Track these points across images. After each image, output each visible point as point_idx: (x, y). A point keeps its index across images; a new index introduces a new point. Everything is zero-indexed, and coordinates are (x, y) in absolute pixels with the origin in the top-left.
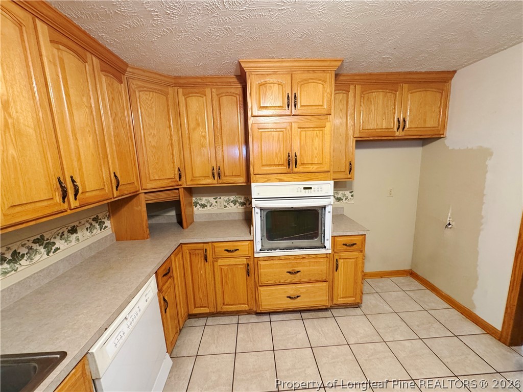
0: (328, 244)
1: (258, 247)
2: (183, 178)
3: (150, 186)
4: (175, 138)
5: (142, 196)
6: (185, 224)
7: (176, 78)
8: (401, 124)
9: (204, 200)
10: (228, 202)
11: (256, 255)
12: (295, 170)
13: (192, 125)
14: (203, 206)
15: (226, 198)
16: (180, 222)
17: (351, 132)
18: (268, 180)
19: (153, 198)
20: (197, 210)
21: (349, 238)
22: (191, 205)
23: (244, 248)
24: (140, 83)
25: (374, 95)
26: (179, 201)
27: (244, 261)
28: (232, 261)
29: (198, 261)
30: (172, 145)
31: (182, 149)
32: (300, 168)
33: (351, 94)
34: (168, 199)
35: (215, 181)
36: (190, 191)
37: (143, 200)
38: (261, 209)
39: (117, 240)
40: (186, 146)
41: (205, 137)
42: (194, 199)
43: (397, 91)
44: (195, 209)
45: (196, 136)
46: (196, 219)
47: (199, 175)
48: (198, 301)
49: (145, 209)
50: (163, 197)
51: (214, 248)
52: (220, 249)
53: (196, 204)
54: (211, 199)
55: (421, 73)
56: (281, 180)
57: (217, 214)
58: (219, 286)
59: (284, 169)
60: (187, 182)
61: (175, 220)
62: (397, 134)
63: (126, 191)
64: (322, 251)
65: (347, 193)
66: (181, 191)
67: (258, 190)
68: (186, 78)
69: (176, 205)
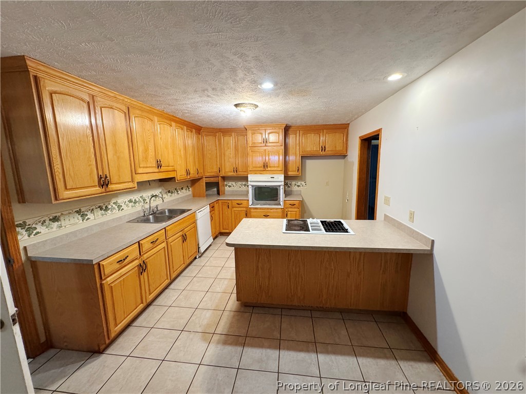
0: (281, 203)
1: (250, 203)
2: (221, 172)
3: (208, 174)
4: (218, 154)
5: (204, 178)
6: (220, 194)
7: (220, 129)
8: (323, 149)
9: (230, 184)
10: (242, 185)
11: (250, 207)
12: (267, 169)
13: (226, 149)
14: (230, 186)
15: (241, 183)
16: (218, 194)
17: (298, 152)
18: (255, 174)
19: (209, 180)
20: (227, 188)
21: (292, 202)
22: (224, 185)
23: (244, 203)
24: (206, 133)
25: (309, 135)
26: (218, 182)
27: (245, 209)
28: (240, 209)
29: (225, 207)
30: (217, 157)
31: (221, 160)
32: (269, 169)
33: (298, 134)
34: (214, 181)
35: (235, 174)
36: (224, 178)
37: (204, 180)
38: (252, 186)
39: (193, 197)
40: (223, 158)
41: (231, 154)
42: (225, 183)
43: (320, 133)
44: (226, 188)
45: (227, 153)
46: (226, 193)
47: (228, 171)
48: (224, 226)
49: (205, 184)
50: (212, 180)
51: (232, 202)
52: (235, 203)
53: (226, 185)
54: (234, 183)
55: (331, 125)
56: (261, 174)
57: (236, 191)
58: (233, 220)
59: (262, 169)
60: (222, 174)
61: (216, 193)
62: (322, 153)
63: (200, 175)
64: (280, 207)
65: (303, 183)
66: (220, 178)
67: (251, 177)
68: (224, 129)
69: (217, 185)
